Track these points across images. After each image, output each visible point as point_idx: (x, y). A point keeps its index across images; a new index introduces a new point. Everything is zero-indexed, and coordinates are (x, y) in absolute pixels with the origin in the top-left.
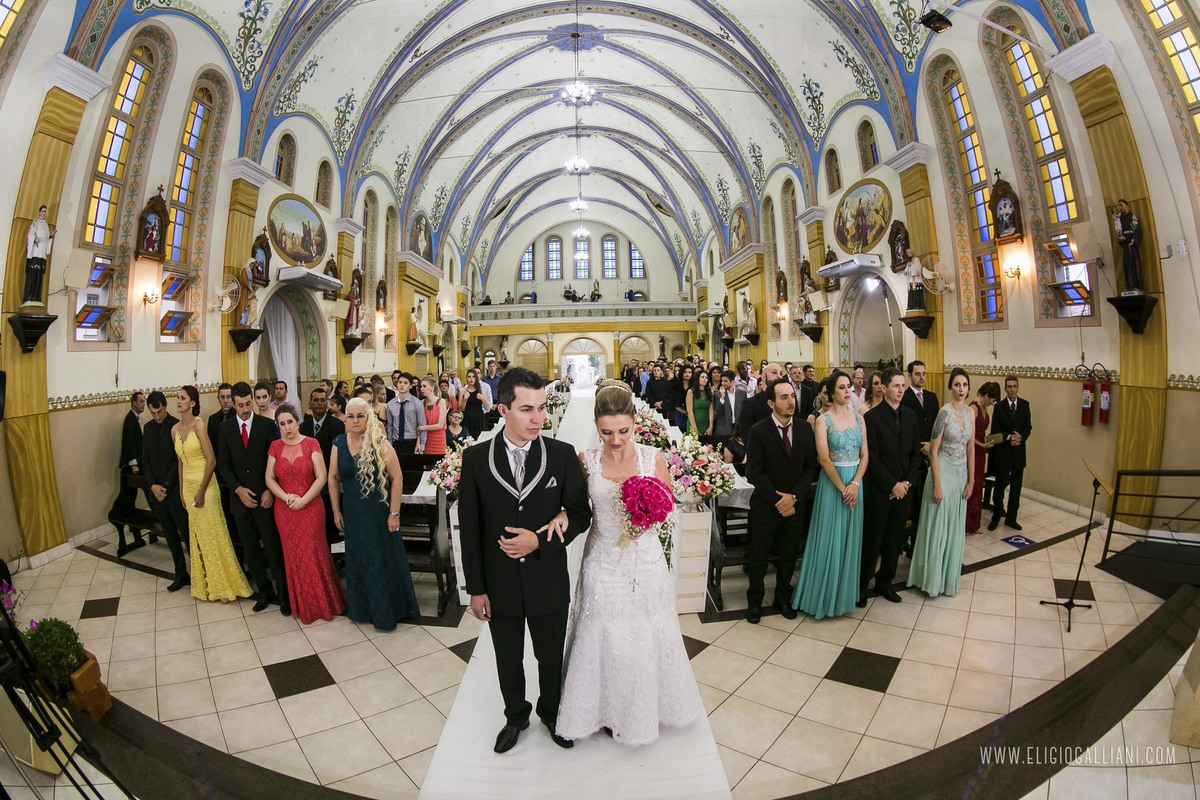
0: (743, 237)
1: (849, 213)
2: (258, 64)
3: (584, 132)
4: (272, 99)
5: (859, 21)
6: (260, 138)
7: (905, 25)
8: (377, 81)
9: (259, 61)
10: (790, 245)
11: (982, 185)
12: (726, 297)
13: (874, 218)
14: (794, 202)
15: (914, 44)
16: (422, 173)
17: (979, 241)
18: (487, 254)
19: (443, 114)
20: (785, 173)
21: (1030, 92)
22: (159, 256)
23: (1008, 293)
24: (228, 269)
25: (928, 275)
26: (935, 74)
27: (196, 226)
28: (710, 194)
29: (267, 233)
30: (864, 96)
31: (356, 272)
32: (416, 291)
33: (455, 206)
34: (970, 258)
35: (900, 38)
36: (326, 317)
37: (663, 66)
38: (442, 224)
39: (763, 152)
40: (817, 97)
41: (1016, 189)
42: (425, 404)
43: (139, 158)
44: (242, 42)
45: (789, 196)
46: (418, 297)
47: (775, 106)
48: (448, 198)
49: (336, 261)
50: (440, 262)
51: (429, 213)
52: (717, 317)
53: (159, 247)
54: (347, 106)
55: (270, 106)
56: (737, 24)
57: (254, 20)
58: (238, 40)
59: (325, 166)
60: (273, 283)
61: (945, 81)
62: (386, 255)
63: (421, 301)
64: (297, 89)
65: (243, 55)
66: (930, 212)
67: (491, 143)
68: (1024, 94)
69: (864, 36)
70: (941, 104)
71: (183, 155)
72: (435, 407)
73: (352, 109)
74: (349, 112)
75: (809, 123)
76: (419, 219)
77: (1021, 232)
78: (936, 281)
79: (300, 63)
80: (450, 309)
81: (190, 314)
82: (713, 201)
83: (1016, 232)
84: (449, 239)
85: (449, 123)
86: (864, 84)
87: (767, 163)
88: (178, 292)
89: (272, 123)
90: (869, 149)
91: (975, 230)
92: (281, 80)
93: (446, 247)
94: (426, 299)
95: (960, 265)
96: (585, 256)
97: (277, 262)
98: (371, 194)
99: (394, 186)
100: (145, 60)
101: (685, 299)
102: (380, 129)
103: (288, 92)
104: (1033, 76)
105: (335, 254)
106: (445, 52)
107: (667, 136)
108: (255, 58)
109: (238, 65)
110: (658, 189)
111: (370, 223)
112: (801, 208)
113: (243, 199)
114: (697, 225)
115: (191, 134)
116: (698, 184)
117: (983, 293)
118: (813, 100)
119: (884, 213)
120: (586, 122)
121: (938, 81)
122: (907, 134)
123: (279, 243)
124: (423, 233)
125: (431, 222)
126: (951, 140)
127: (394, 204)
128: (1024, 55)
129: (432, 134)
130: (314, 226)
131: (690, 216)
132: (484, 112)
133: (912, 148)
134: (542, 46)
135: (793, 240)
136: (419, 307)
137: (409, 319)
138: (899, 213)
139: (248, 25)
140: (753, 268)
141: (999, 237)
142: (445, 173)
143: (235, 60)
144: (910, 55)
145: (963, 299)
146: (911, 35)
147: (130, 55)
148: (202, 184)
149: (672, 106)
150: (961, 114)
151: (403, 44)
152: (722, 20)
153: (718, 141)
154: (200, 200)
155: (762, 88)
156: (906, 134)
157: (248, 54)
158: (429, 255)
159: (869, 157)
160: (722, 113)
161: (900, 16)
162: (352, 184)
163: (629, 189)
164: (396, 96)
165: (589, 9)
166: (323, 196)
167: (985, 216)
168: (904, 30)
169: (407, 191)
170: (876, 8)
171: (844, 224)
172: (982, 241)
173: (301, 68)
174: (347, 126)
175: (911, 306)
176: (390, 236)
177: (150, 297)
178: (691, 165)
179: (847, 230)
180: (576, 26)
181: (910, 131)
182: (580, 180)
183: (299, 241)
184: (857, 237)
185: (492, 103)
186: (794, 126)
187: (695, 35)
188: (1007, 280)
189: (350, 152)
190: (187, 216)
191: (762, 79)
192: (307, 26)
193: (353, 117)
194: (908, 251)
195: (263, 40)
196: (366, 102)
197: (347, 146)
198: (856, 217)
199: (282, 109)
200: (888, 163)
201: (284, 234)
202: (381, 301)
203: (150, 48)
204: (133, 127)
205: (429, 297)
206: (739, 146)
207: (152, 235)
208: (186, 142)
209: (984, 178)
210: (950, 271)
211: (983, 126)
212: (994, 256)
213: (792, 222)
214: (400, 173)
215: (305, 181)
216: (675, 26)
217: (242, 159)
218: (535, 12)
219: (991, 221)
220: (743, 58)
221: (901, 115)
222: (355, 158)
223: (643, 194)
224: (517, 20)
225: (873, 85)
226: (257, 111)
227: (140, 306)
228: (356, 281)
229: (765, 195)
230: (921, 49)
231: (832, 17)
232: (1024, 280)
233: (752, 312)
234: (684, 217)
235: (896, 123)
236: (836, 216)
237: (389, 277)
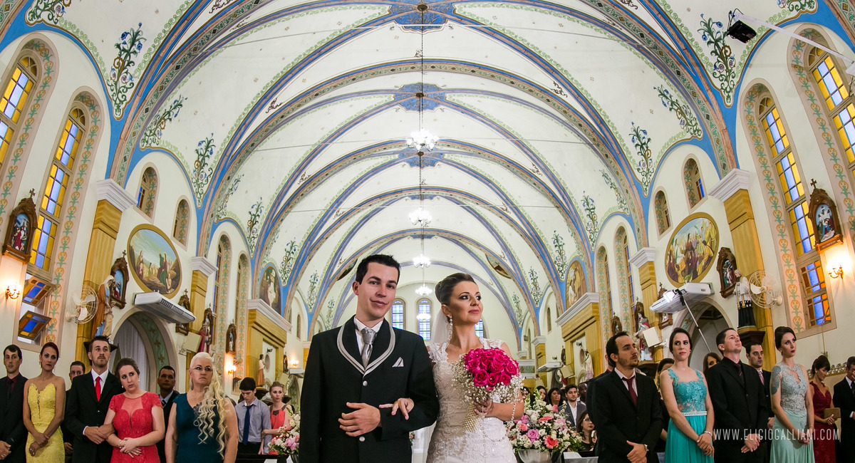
0: (579, 289)
1: (678, 250)
2: (129, 94)
3: (427, 192)
4: (139, 130)
5: (681, 63)
6: (127, 165)
7: (722, 62)
8: (236, 129)
9: (130, 92)
10: (624, 291)
11: (801, 200)
12: (564, 350)
13: (702, 250)
14: (626, 249)
15: (731, 79)
16: (273, 225)
17: (803, 252)
18: (333, 314)
19: (295, 168)
20: (618, 221)
21: (837, 104)
22: (24, 256)
23: (834, 294)
24: (87, 282)
25: (756, 290)
26: (752, 104)
27: (61, 238)
28: (546, 251)
29: (126, 257)
30: (688, 136)
31: (207, 311)
32: (264, 340)
33: (303, 261)
34: (795, 270)
35: (718, 75)
36: (177, 349)
37: (502, 125)
38: (291, 278)
39: (596, 204)
40: (645, 144)
41: (831, 195)
42: (271, 409)
43: (15, 161)
44: (116, 71)
45: (622, 244)
46: (266, 346)
47: (607, 156)
48: (297, 253)
49: (189, 297)
50: (288, 315)
51: (279, 266)
52: (554, 370)
53: (25, 247)
54: (207, 150)
55: (137, 136)
56: (569, 78)
57: (128, 53)
58: (112, 69)
59: (183, 204)
60: (128, 307)
61: (761, 109)
62: (237, 301)
63: (269, 351)
64: (163, 126)
65: (116, 84)
66: (755, 234)
67: (339, 201)
68: (832, 107)
69: (686, 77)
70: (759, 131)
71: (55, 168)
72: (281, 413)
73: (211, 153)
74: (208, 156)
75: (638, 170)
76: (269, 270)
77: (840, 233)
78: (764, 296)
79: (167, 101)
80: (297, 362)
81: (47, 320)
82: (549, 258)
83: (835, 234)
84: (297, 295)
85: (300, 178)
86: (688, 124)
87: (600, 214)
88: (39, 298)
89: (138, 154)
90: (695, 187)
91: (798, 243)
92: (149, 113)
93: (294, 301)
94: (274, 350)
95: (786, 278)
96: (428, 317)
97: (133, 287)
98: (224, 239)
99: (247, 235)
100: (29, 69)
101: (524, 358)
102: (236, 177)
103: (154, 127)
104: (838, 89)
105: (189, 290)
106: (299, 106)
107: (506, 196)
108: (127, 88)
109: (111, 93)
110: (498, 250)
111: (222, 268)
112: (633, 250)
113: (106, 221)
114: (535, 284)
115: (63, 149)
116: (535, 241)
117: (810, 301)
118: (642, 147)
119: (711, 243)
120: (429, 183)
121: (754, 110)
122: (729, 163)
123: (136, 269)
124: (272, 284)
125: (280, 275)
126: (769, 164)
127: (246, 252)
128: (829, 71)
129: (284, 188)
130: (171, 261)
131: (528, 276)
132: (333, 169)
133: (735, 175)
134: (389, 105)
135: (626, 285)
136: (267, 356)
137: (257, 365)
138: (726, 241)
139: (123, 57)
140: (589, 317)
141: (820, 242)
142: (295, 228)
143: (109, 88)
144: (728, 90)
145: (791, 310)
146: (728, 71)
147: (18, 64)
148: (70, 199)
149: (510, 164)
150: (777, 137)
151: (261, 95)
152: (556, 75)
153: (554, 196)
154: (66, 214)
155: (594, 140)
156: (726, 164)
157: (121, 84)
158: (278, 307)
159: (696, 193)
160: (557, 169)
161: (717, 54)
162: (207, 226)
163: (469, 252)
164: (253, 145)
165: (433, 67)
166: (180, 231)
167: (806, 227)
168: (721, 67)
169: (258, 241)
170: (695, 49)
171: (675, 260)
172: (805, 252)
173: (167, 105)
174: (206, 169)
175: (741, 324)
176: (241, 284)
177: (12, 291)
178: (528, 223)
179: (678, 266)
180: (422, 86)
181: (732, 160)
182: (422, 244)
183: (155, 272)
184: (687, 270)
185: (341, 160)
186: (625, 173)
187: (531, 91)
188: (831, 282)
189: (207, 195)
190: (53, 226)
191: (594, 131)
192: (175, 65)
193: (212, 161)
194: (736, 271)
195: (135, 72)
196: (224, 147)
197: (205, 188)
198: (685, 253)
199: (147, 142)
200: (712, 194)
201: (142, 262)
202: (231, 343)
203: (36, 62)
204: (13, 131)
205: (277, 348)
206: (573, 200)
207: (20, 234)
208: (58, 157)
209: (802, 193)
210: (777, 286)
211: (798, 145)
212: (817, 264)
213: (624, 268)
214: (253, 223)
215: (164, 216)
216: (512, 83)
217: (108, 180)
218: (383, 70)
219: (812, 232)
220: (575, 112)
221: (723, 147)
222: (212, 201)
223: (482, 255)
224: (367, 78)
225: (696, 124)
226: (125, 139)
227: (3, 299)
228: (207, 320)
229: (599, 245)
230: (738, 83)
231: (656, 63)
232: (848, 278)
233: (589, 360)
234: (522, 276)
235: (717, 155)
236: (667, 255)
237: (239, 324)
